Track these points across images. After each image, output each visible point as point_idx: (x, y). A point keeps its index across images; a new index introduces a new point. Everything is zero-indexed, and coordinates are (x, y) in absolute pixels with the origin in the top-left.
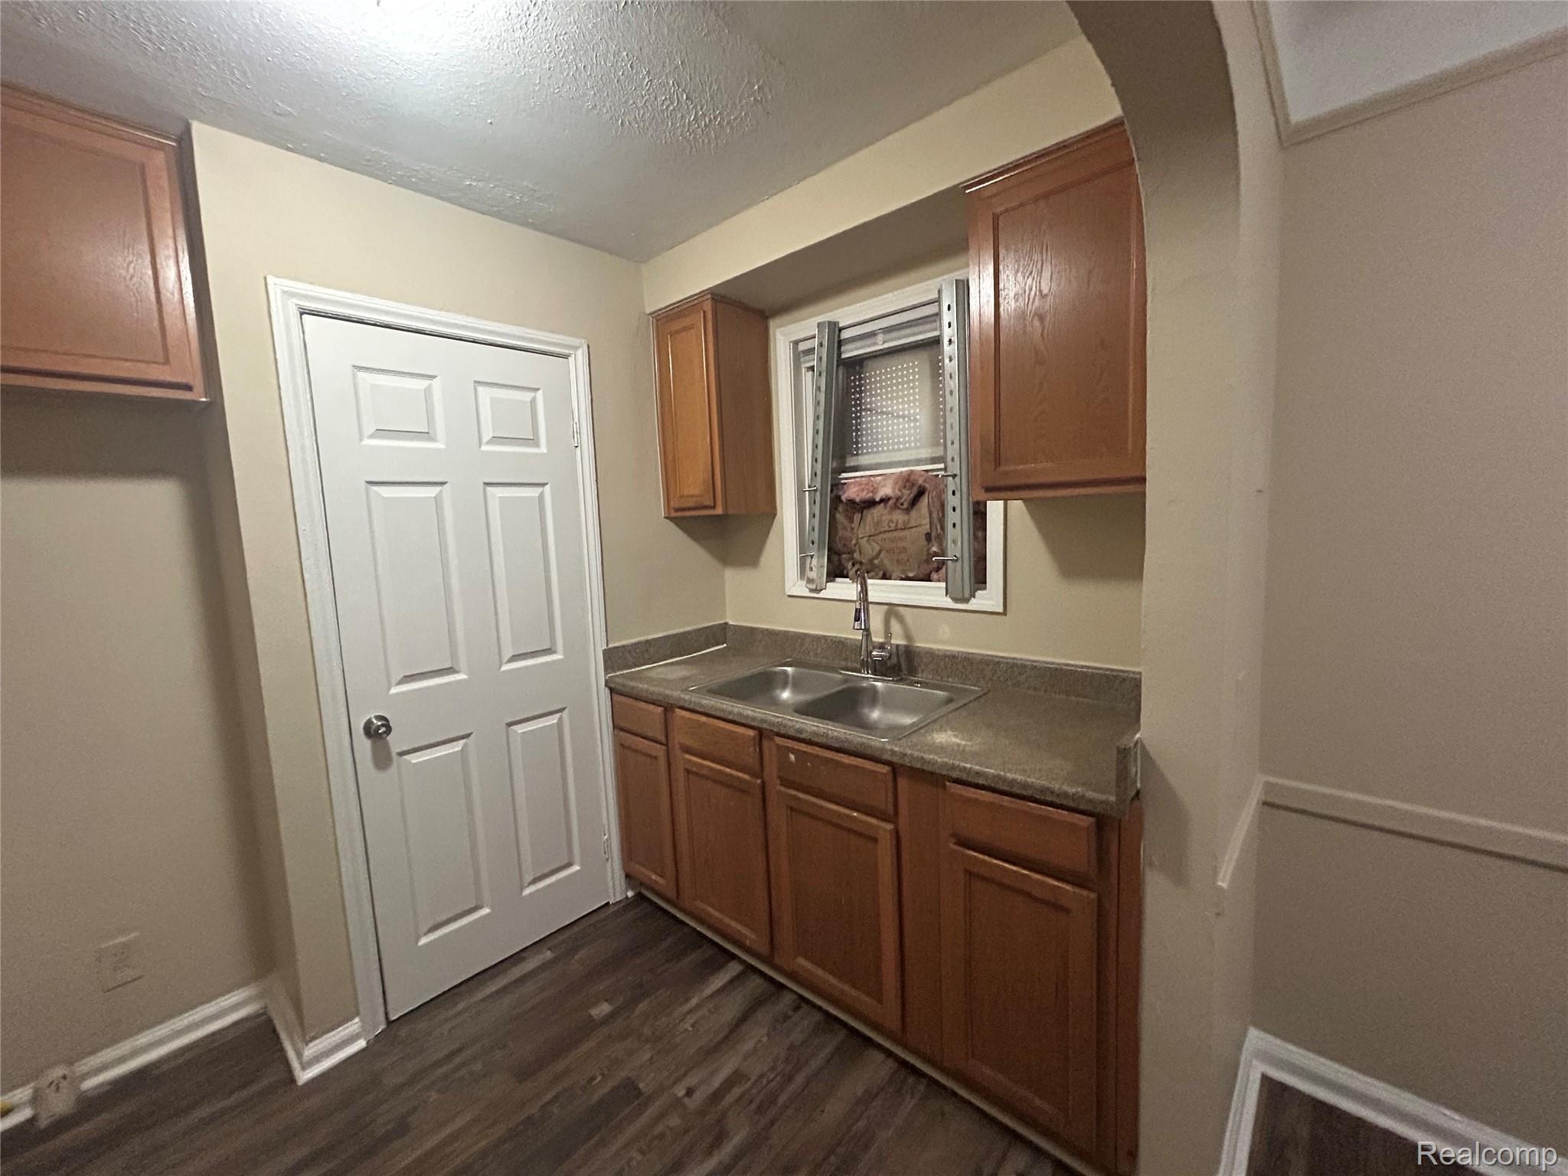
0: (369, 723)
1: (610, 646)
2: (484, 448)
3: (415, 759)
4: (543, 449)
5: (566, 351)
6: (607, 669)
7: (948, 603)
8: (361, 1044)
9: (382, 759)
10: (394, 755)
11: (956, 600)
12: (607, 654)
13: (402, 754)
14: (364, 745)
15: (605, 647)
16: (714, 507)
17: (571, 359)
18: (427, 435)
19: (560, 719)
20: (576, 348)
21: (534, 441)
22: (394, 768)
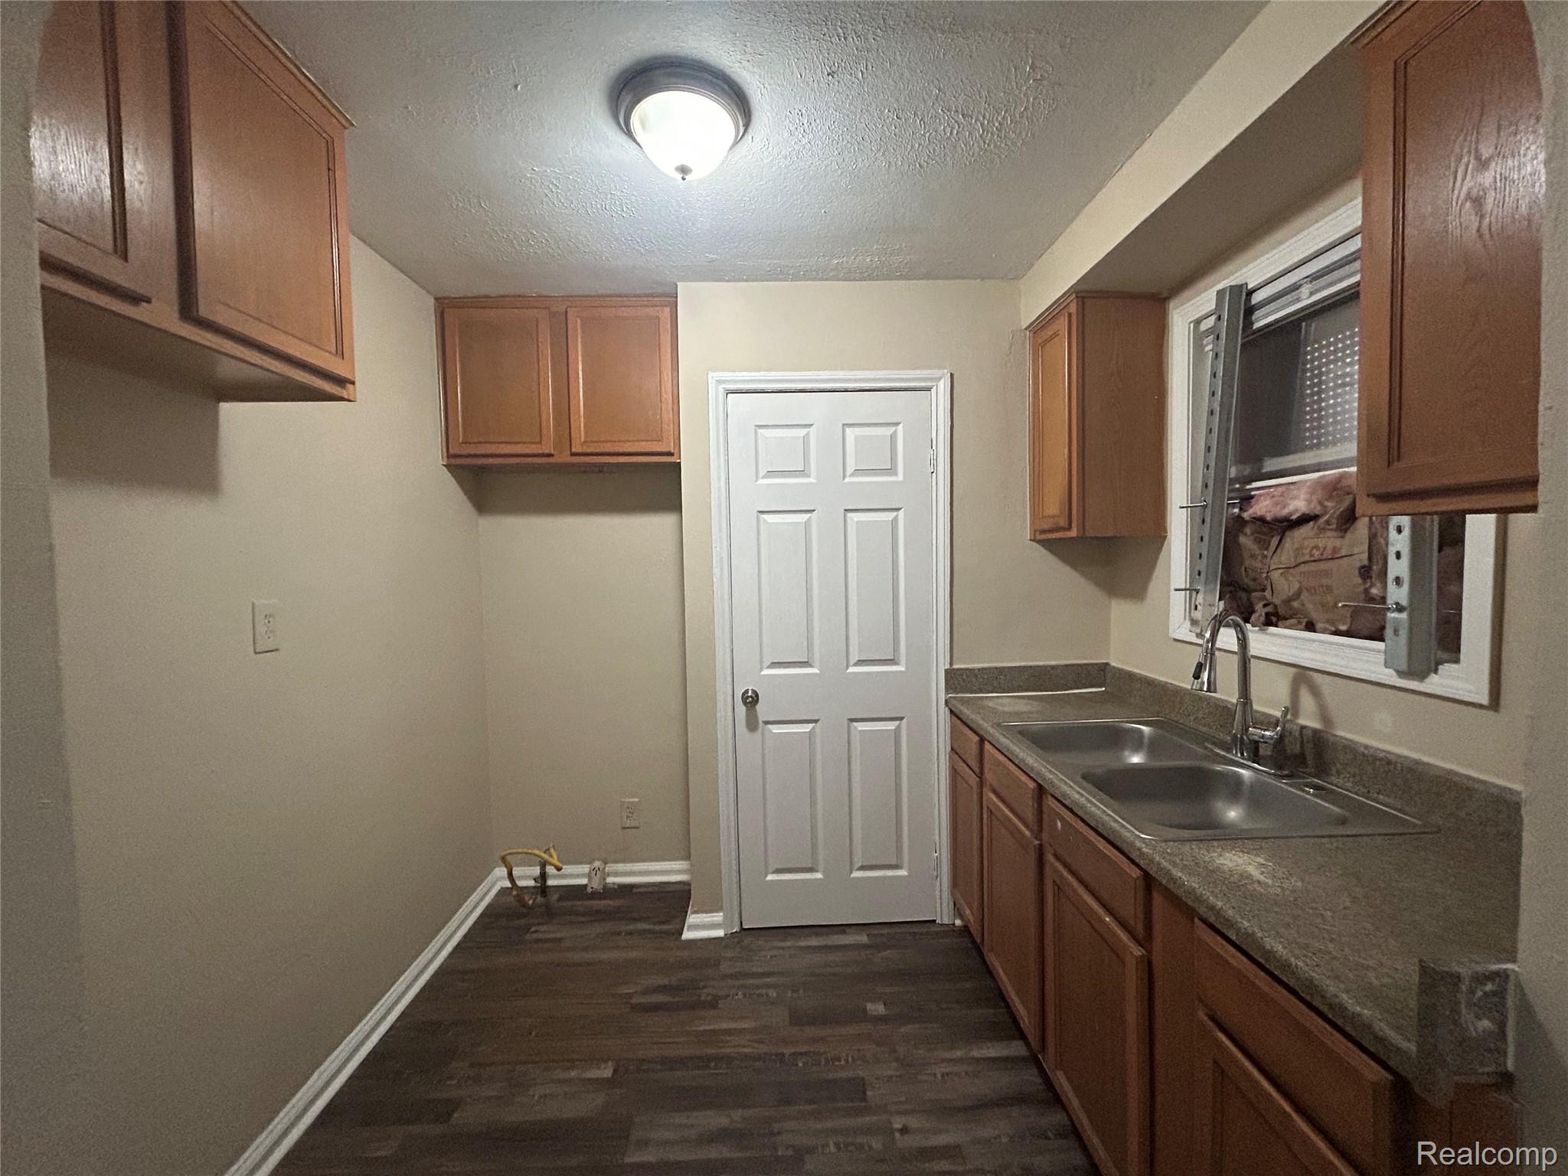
0: (747, 691)
1: (955, 666)
2: (847, 480)
3: (776, 729)
4: (900, 478)
5: (929, 384)
6: (948, 689)
7: (1389, 676)
8: (721, 933)
9: (752, 724)
10: (761, 723)
11: (1401, 674)
12: (951, 674)
13: (767, 723)
14: (741, 710)
15: (948, 667)
16: (1069, 528)
17: (933, 390)
18: (802, 473)
19: (898, 728)
20: (939, 379)
21: (892, 471)
22: (758, 734)
